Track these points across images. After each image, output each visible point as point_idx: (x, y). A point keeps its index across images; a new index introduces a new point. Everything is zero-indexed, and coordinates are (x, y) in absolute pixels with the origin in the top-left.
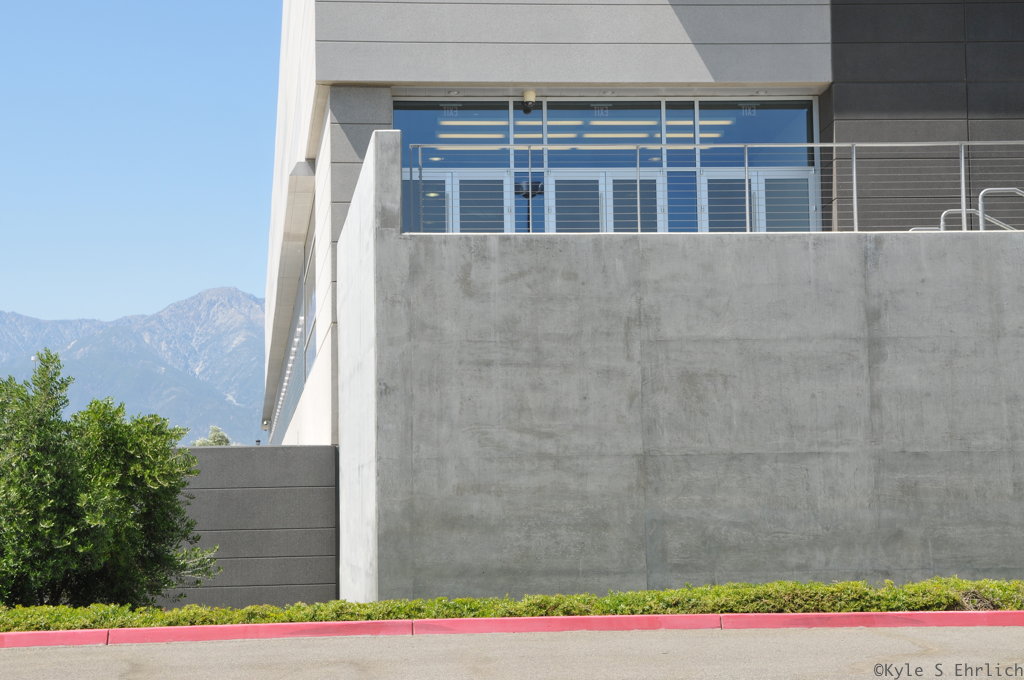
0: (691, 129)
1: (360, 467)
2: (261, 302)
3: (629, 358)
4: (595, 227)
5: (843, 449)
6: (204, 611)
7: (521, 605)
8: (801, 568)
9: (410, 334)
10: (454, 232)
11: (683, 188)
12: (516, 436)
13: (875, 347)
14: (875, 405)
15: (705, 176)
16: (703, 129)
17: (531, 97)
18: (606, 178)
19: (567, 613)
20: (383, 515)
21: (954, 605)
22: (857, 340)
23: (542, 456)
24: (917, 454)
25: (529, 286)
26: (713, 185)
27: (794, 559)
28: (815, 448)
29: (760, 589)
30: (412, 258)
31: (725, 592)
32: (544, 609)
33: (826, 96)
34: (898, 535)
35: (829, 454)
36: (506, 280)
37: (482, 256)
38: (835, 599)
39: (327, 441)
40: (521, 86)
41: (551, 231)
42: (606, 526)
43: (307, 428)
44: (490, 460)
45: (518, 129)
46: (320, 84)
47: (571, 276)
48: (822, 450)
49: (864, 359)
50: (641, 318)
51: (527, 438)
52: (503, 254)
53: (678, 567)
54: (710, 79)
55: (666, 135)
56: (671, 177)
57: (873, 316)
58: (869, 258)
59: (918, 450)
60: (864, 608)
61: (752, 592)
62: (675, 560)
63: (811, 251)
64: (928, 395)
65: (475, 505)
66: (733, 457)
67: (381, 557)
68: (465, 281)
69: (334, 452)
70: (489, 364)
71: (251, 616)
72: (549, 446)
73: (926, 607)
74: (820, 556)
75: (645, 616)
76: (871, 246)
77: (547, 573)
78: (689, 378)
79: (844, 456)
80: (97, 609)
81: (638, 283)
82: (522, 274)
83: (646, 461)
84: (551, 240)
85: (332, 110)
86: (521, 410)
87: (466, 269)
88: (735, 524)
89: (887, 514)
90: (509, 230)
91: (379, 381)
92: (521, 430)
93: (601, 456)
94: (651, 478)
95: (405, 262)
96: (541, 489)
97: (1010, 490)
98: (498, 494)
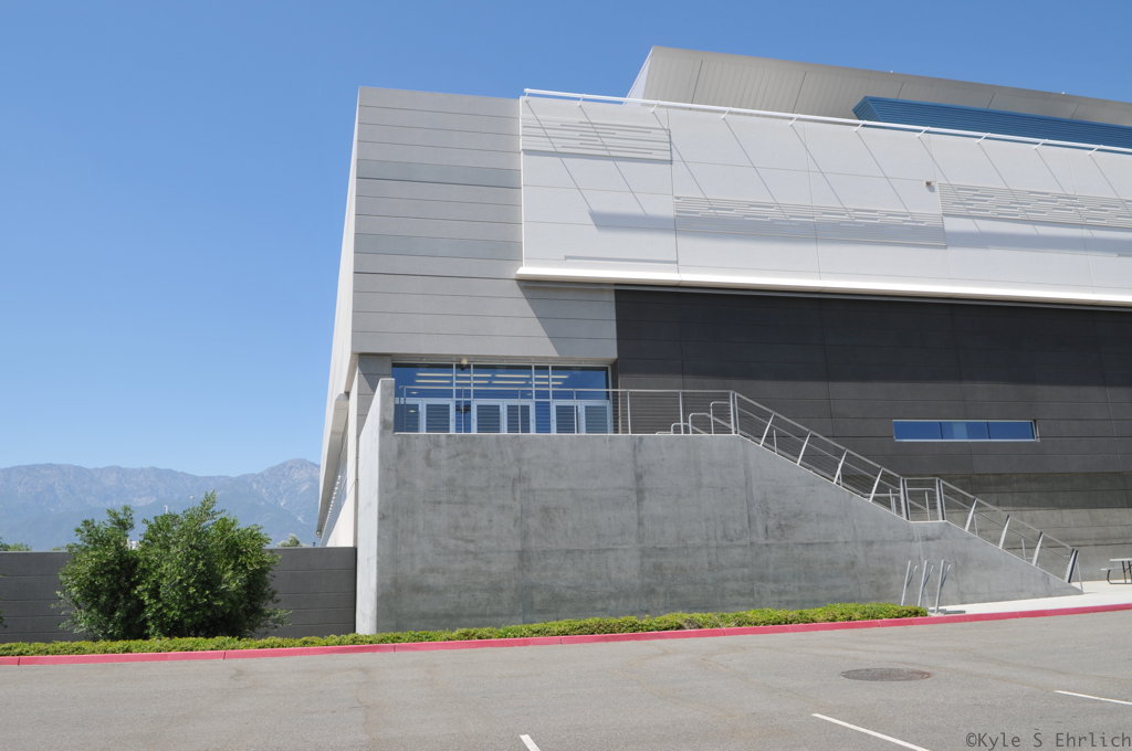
0: (547, 380)
1: (368, 560)
2: (319, 467)
3: (514, 499)
4: (498, 430)
5: (625, 547)
6: (279, 640)
7: (455, 634)
8: (603, 610)
9: (398, 487)
10: (423, 432)
11: (543, 410)
12: (454, 542)
13: (640, 492)
14: (640, 523)
15: (554, 404)
16: (554, 380)
17: (465, 362)
18: (503, 405)
19: (480, 638)
20: (380, 585)
21: (680, 627)
22: (631, 489)
23: (467, 552)
24: (661, 549)
25: (462, 461)
26: (559, 408)
27: (599, 605)
28: (611, 546)
29: (582, 622)
30: (399, 446)
31: (564, 624)
32: (467, 636)
33: (615, 364)
34: (652, 591)
35: (617, 549)
36: (450, 458)
37: (437, 445)
38: (621, 626)
39: (351, 545)
40: (459, 357)
41: (474, 432)
42: (501, 590)
43: (340, 537)
44: (440, 555)
45: (457, 378)
46: (353, 353)
47: (484, 456)
48: (615, 547)
49: (634, 499)
50: (520, 478)
51: (460, 543)
52: (448, 444)
53: (541, 612)
54: (555, 354)
55: (535, 383)
56: (537, 403)
57: (639, 477)
58: (637, 447)
59: (663, 546)
60: (636, 631)
61: (578, 624)
62: (538, 608)
64: (666, 518)
65: (431, 580)
66: (568, 551)
67: (378, 608)
68: (427, 459)
69: (354, 551)
70: (440, 503)
71: (306, 643)
72: (471, 547)
73: (666, 629)
74: (613, 603)
75: (523, 640)
76: (637, 441)
77: (470, 616)
78: (546, 510)
79: (625, 550)
80: (219, 639)
81: (519, 460)
82: (458, 455)
83: (523, 555)
84: (474, 437)
85: (360, 368)
86: (456, 528)
87: (429, 451)
88: (569, 587)
89: (647, 580)
90: (452, 432)
91: (380, 512)
92: (457, 539)
93: (499, 552)
94: (526, 563)
95: (395, 448)
96: (466, 570)
97: (707, 566)
98: (444, 573)
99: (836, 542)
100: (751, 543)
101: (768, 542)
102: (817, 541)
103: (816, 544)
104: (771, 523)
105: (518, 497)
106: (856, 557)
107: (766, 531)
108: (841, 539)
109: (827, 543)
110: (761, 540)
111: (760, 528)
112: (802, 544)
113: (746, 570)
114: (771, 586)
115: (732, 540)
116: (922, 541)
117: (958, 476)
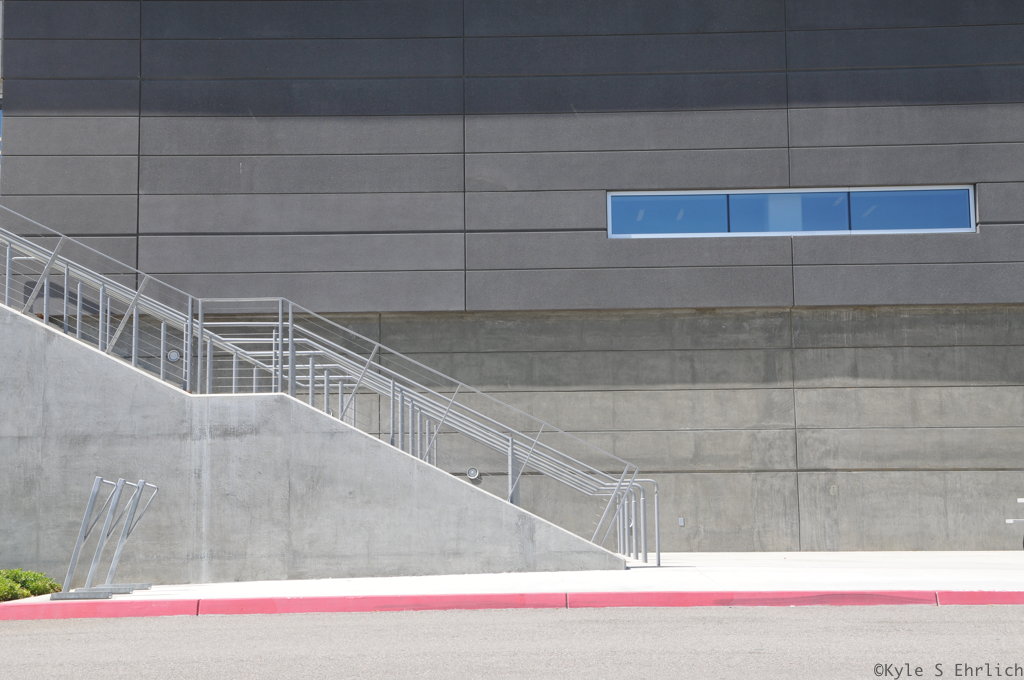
106: (39, 469)
108: (8, 429)
116: (212, 437)
117: (759, 312)
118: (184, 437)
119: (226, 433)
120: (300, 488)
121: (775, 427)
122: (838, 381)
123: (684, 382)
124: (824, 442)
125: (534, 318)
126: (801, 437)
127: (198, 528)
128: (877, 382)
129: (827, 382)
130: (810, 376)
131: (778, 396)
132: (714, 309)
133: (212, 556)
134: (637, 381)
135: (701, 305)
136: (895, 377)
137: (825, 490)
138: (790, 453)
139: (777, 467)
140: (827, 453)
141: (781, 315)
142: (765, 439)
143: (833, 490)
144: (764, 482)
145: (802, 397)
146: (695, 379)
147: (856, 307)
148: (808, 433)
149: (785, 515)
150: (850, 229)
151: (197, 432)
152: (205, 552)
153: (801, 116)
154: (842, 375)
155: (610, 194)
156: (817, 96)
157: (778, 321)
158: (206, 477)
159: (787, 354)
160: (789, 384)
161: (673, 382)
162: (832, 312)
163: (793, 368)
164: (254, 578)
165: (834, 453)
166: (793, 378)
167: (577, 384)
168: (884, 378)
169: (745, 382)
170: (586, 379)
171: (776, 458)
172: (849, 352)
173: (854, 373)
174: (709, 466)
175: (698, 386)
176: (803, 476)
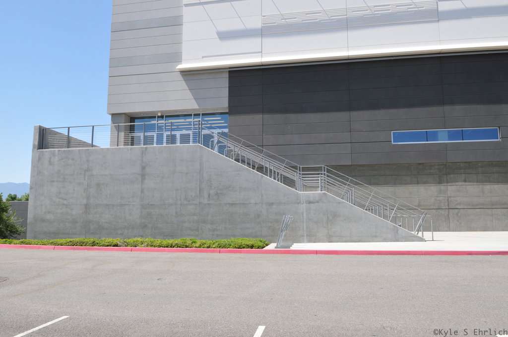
3: (85, 180)
5: (133, 203)
8: (121, 234)
9: (38, 174)
12: (58, 199)
13: (143, 176)
14: (142, 192)
17: (159, 114)
18: (178, 134)
20: (29, 218)
22: (139, 174)
23: (64, 205)
24: (152, 205)
25: (64, 162)
27: (120, 232)
28: (127, 203)
30: (39, 156)
33: (229, 110)
34: (146, 226)
35: (130, 204)
36: (59, 161)
37: (54, 155)
42: (76, 222)
44: (52, 205)
47: (73, 159)
48: (129, 203)
49: (140, 179)
50: (88, 170)
51: (61, 200)
52: (58, 154)
53: (92, 233)
57: (143, 168)
58: (144, 152)
59: (152, 203)
63: (129, 151)
64: (155, 189)
65: (48, 217)
66: (107, 205)
68: (50, 161)
70: (53, 181)
72: (65, 202)
73: (108, 246)
74: (126, 231)
76: (144, 149)
78: (98, 185)
79: (134, 205)
81: (88, 161)
82: (62, 159)
83: (87, 207)
86: (60, 193)
87: (50, 158)
88: (106, 223)
89: (143, 220)
92: (60, 198)
93: (77, 205)
94: (88, 210)
95: (37, 157)
96: (62, 213)
97: (174, 214)
98: (53, 214)
99: (250, 203)
100: (200, 203)
101: (210, 202)
102: (238, 202)
103: (237, 204)
104: (212, 192)
105: (86, 178)
106: (261, 212)
107: (209, 197)
108: (253, 201)
109: (243, 204)
110: (206, 201)
111: (206, 194)
112: (229, 204)
113: (195, 217)
114: (209, 226)
115: (189, 201)
116: (306, 204)
117: (437, 164)
118: (298, 203)
119: (310, 202)
120: (331, 218)
121: (442, 197)
122: (460, 183)
123: (414, 184)
124: (457, 201)
125: (371, 167)
126: (450, 200)
127: (303, 228)
128: (472, 184)
129: (457, 183)
130: (452, 182)
131: (442, 187)
132: (423, 164)
133: (307, 236)
134: (401, 184)
135: (420, 162)
136: (477, 182)
137: (457, 214)
138: (447, 204)
139: (443, 208)
140: (457, 204)
141: (443, 165)
142: (439, 200)
143: (459, 214)
144: (439, 212)
145: (450, 188)
146: (418, 183)
147: (465, 162)
148: (452, 198)
149: (445, 221)
150: (463, 140)
151: (302, 202)
152: (305, 235)
153: (447, 108)
154: (462, 181)
155: (392, 132)
156: (452, 103)
157: (442, 167)
158: (305, 215)
159: (445, 176)
160: (446, 184)
161: (412, 184)
162: (458, 164)
163: (447, 180)
164: (319, 242)
165: (460, 204)
166: (447, 183)
167: (384, 185)
168: (474, 182)
169: (433, 184)
170: (386, 183)
171: (442, 205)
172: (463, 175)
173: (465, 181)
174: (423, 208)
175: (419, 185)
176: (451, 210)
